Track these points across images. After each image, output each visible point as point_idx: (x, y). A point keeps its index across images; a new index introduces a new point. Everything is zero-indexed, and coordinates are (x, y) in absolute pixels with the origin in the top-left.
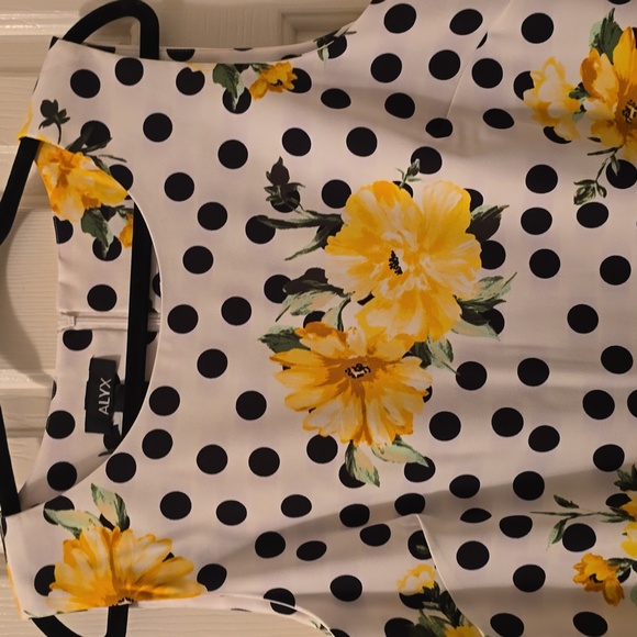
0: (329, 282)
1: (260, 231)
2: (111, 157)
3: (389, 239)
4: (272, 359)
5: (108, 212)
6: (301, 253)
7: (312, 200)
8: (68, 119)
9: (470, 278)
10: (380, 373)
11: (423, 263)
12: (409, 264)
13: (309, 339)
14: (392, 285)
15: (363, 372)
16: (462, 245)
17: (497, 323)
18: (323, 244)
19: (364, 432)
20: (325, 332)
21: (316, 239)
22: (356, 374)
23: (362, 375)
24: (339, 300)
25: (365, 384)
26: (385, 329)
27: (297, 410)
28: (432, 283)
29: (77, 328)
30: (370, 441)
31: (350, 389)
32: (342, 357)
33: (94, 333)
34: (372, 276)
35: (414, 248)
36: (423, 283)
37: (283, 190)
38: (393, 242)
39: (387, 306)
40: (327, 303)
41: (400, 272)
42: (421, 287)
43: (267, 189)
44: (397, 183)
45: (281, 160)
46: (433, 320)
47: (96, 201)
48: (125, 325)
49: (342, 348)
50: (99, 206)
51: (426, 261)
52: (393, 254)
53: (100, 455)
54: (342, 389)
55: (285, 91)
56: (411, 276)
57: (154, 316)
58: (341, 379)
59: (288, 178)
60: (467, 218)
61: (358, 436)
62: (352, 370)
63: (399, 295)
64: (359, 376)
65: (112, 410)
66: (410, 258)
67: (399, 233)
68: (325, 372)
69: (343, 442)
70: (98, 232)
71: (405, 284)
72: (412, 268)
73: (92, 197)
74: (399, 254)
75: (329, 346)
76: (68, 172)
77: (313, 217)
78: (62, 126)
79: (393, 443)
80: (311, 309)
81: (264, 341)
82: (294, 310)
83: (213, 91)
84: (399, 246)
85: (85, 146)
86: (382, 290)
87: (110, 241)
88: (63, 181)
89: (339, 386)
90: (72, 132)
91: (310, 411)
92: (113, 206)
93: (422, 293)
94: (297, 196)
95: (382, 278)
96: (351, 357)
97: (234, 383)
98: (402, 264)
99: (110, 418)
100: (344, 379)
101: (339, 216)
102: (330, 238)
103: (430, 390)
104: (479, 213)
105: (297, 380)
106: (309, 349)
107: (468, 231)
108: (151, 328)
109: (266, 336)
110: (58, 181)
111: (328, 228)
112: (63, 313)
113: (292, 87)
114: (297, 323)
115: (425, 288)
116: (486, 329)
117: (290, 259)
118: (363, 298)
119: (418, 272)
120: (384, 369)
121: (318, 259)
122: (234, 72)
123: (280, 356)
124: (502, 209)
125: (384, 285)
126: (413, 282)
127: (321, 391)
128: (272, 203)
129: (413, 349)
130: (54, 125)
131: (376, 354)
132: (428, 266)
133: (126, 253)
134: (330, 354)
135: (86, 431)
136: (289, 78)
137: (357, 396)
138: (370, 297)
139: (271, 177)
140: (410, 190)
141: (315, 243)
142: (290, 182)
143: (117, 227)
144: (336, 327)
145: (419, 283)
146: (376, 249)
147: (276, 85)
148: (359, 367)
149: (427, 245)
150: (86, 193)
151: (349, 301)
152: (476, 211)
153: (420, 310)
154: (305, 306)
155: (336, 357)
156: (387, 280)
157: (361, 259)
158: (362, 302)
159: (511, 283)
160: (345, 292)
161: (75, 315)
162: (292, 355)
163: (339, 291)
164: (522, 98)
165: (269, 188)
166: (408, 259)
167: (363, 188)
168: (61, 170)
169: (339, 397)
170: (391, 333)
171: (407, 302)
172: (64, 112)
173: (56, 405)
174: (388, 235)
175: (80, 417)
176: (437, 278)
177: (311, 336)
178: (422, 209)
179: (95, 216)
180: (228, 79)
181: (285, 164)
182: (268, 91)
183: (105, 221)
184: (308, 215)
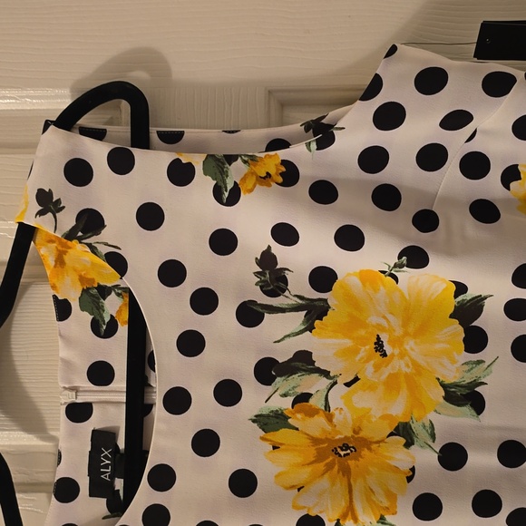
0: (317, 365)
1: (249, 315)
2: (106, 244)
3: (374, 323)
4: (262, 438)
5: (104, 291)
6: (289, 336)
7: (299, 285)
8: (64, 207)
9: (453, 361)
10: (365, 452)
11: (407, 348)
12: (394, 347)
13: (298, 419)
14: (377, 368)
15: (349, 451)
16: (445, 330)
17: (478, 404)
18: (310, 328)
19: (350, 512)
20: (312, 413)
21: (303, 323)
22: (342, 453)
23: (348, 454)
24: (326, 382)
25: (351, 463)
26: (371, 409)
27: (287, 488)
28: (416, 365)
29: (79, 401)
30: (355, 520)
31: (336, 467)
32: (329, 437)
33: (94, 406)
34: (358, 358)
35: (399, 332)
36: (407, 366)
37: (272, 276)
38: (379, 326)
39: (372, 388)
40: (315, 385)
41: (384, 355)
42: (405, 370)
43: (257, 274)
44: (384, 272)
45: (269, 247)
46: (416, 401)
47: (93, 280)
48: (124, 398)
49: (329, 428)
50: (96, 286)
51: (410, 345)
52: (378, 338)
53: (104, 518)
54: (329, 467)
55: (274, 185)
56: (396, 358)
57: (150, 390)
58: (328, 458)
59: (277, 264)
60: (451, 304)
61: (345, 516)
62: (339, 450)
63: (384, 377)
64: (345, 455)
65: (112, 477)
66: (397, 342)
67: (384, 317)
68: (312, 452)
69: (330, 520)
70: (95, 310)
71: (389, 367)
72: (397, 351)
73: (89, 277)
74: (384, 338)
75: (317, 425)
76: (65, 253)
77: (300, 302)
78: (57, 215)
79: (378, 522)
80: (299, 391)
81: (254, 421)
82: (284, 392)
83: (203, 184)
84: (383, 329)
85: (80, 234)
86: (368, 372)
87: (107, 319)
88: (60, 261)
89: (327, 464)
90: (68, 220)
91: (299, 490)
92: (109, 285)
93: (407, 375)
94: (285, 281)
95: (367, 361)
96: (337, 437)
97: (226, 461)
98: (387, 348)
99: (112, 484)
100: (331, 458)
101: (326, 300)
102: (317, 322)
103: (413, 469)
104: (463, 300)
105: (286, 459)
106: (297, 429)
107: (451, 316)
108: (147, 401)
109: (256, 416)
110: (56, 261)
111: (315, 312)
112: (64, 388)
113: (280, 180)
114: (285, 404)
115: (408, 371)
116: (467, 410)
117: (279, 341)
118: (349, 380)
119: (402, 355)
120: (370, 449)
121: (306, 342)
122: (224, 164)
123: (271, 436)
124: (485, 298)
125: (370, 368)
126: (398, 365)
127: (308, 470)
128: (261, 288)
129: (397, 428)
130: (50, 215)
131: (362, 434)
132: (412, 350)
133: (123, 331)
134: (317, 434)
135: (90, 496)
136: (277, 169)
137: (344, 475)
138: (356, 379)
139: (260, 262)
140: (396, 279)
141: (303, 327)
142: (278, 267)
143: (113, 305)
144: (323, 408)
145: (403, 365)
146: (362, 332)
147: (264, 178)
148: (345, 447)
149: (411, 329)
150: (83, 273)
151: (335, 383)
152: (460, 298)
153: (404, 392)
154: (294, 388)
155: (323, 438)
156: (372, 362)
157: (348, 343)
158: (348, 385)
159: (493, 367)
160: (331, 374)
161: (75, 390)
162: (282, 435)
163: (326, 374)
164: (509, 189)
165: (258, 273)
166: (393, 343)
167: (349, 274)
168: (58, 250)
169: (326, 476)
170: (376, 413)
171: (392, 384)
172: (59, 201)
173: (62, 472)
174: (373, 320)
175: (84, 483)
176: (421, 361)
177: (299, 416)
178: (408, 298)
179: (93, 295)
180: (217, 171)
181: (273, 251)
182: (258, 186)
183: (102, 300)
184: (296, 299)
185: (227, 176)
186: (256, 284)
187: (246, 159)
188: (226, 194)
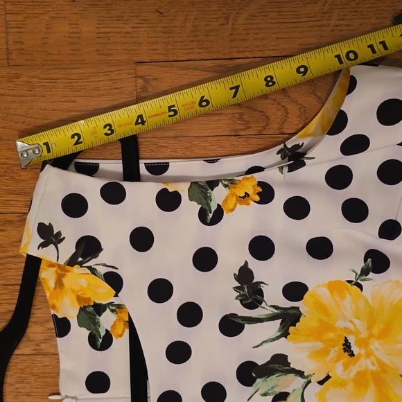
0: (292, 366)
1: (231, 326)
2: (105, 265)
3: (342, 327)
5: (99, 309)
6: (266, 341)
7: (274, 296)
8: (64, 238)
11: (372, 348)
12: (360, 347)
14: (346, 366)
18: (285, 334)
21: (279, 330)
24: (301, 381)
28: (380, 363)
35: (364, 334)
36: (373, 364)
37: (250, 290)
38: (346, 329)
39: (342, 384)
40: (291, 384)
41: (352, 355)
42: (371, 367)
43: (236, 289)
44: (350, 282)
45: (246, 263)
47: (89, 299)
50: (92, 304)
51: (375, 345)
52: (346, 340)
55: (252, 203)
56: (362, 358)
59: (253, 278)
63: (352, 374)
66: (363, 343)
67: (351, 322)
70: (92, 326)
71: (357, 365)
72: (363, 352)
73: (86, 296)
74: (351, 340)
76: (63, 276)
77: (276, 311)
78: (59, 245)
80: (278, 390)
82: (264, 392)
83: (189, 208)
84: (351, 332)
85: (80, 259)
86: (338, 371)
87: (103, 333)
88: (59, 283)
90: (68, 249)
92: (104, 303)
93: (373, 372)
94: (261, 293)
95: (337, 361)
98: (354, 349)
101: (298, 308)
102: (291, 328)
110: (56, 284)
111: (289, 319)
113: (258, 198)
115: (374, 368)
117: (257, 346)
118: (321, 379)
119: (368, 355)
121: (281, 347)
122: (207, 190)
125: (339, 367)
126: (364, 364)
128: (241, 301)
130: (52, 246)
132: (377, 350)
136: (255, 190)
138: (328, 377)
139: (238, 278)
140: (361, 287)
141: (279, 334)
142: (254, 281)
143: (107, 321)
145: (369, 364)
146: (331, 335)
147: (243, 197)
149: (376, 331)
150: (80, 293)
151: (310, 382)
153: (372, 388)
154: (273, 388)
156: (342, 362)
157: (320, 345)
158: (321, 383)
160: (306, 374)
161: (76, 398)
163: (300, 374)
165: (237, 288)
166: (359, 343)
167: (319, 286)
168: (57, 273)
171: (360, 381)
172: (59, 233)
174: (340, 324)
176: (385, 359)
178: (370, 301)
179: (90, 313)
180: (202, 197)
181: (250, 266)
182: (238, 205)
183: (98, 317)
184: (272, 309)
185: (211, 200)
186: (236, 298)
187: (226, 183)
188: (211, 215)
